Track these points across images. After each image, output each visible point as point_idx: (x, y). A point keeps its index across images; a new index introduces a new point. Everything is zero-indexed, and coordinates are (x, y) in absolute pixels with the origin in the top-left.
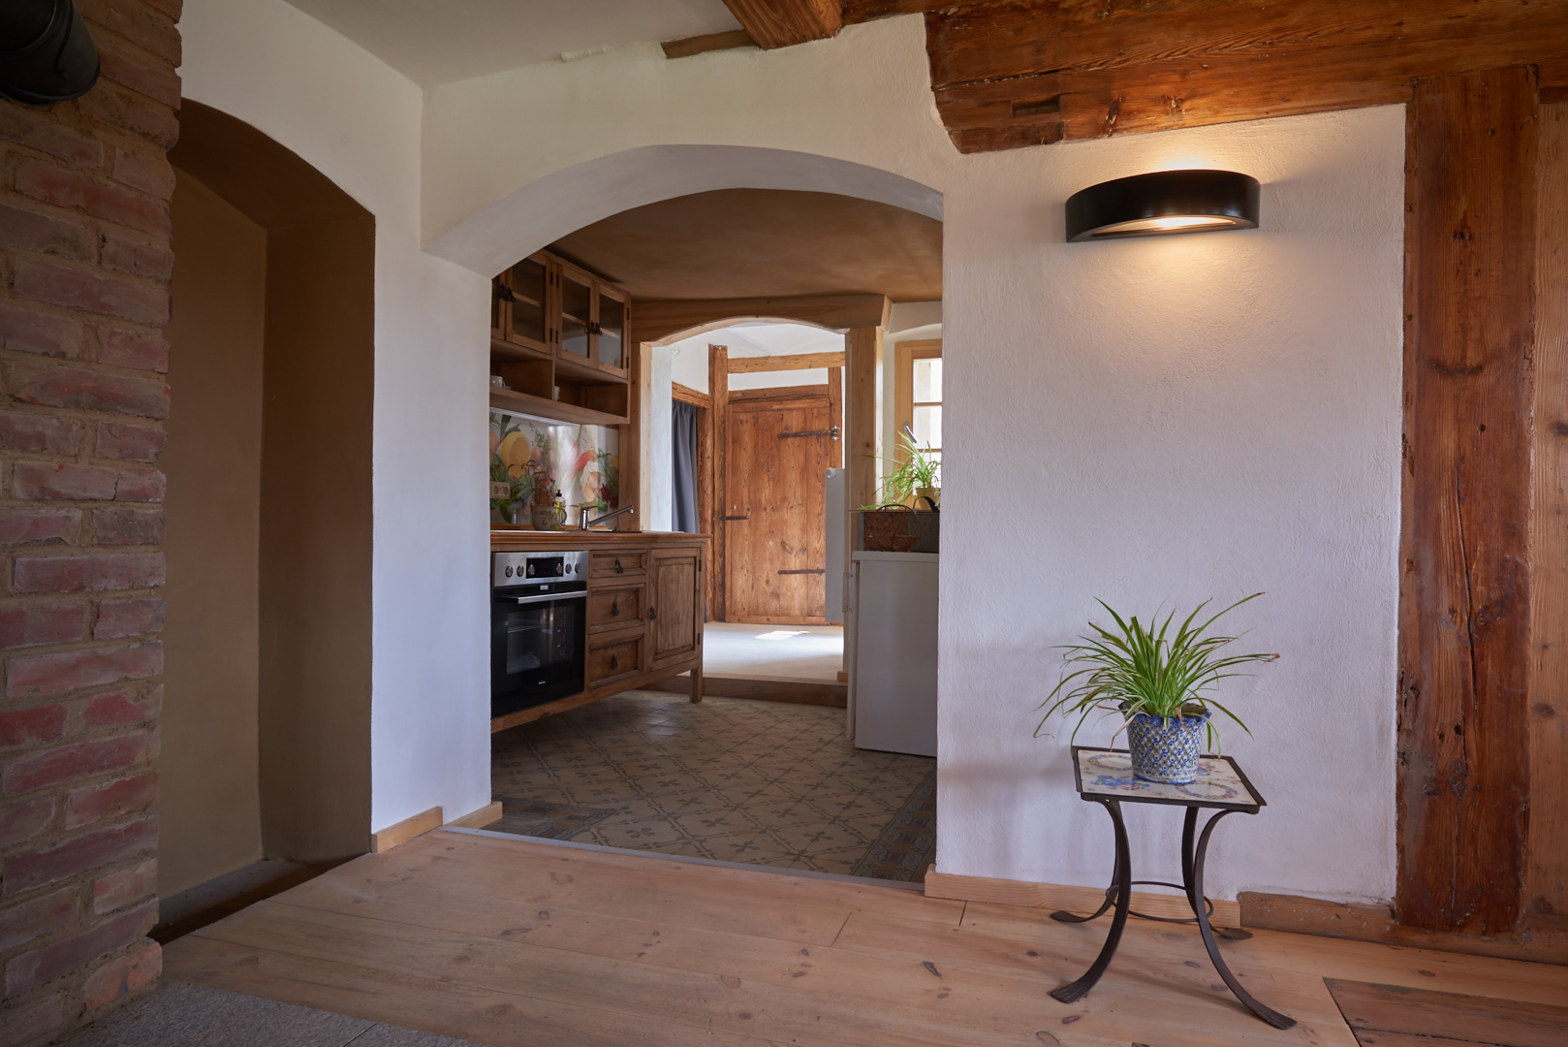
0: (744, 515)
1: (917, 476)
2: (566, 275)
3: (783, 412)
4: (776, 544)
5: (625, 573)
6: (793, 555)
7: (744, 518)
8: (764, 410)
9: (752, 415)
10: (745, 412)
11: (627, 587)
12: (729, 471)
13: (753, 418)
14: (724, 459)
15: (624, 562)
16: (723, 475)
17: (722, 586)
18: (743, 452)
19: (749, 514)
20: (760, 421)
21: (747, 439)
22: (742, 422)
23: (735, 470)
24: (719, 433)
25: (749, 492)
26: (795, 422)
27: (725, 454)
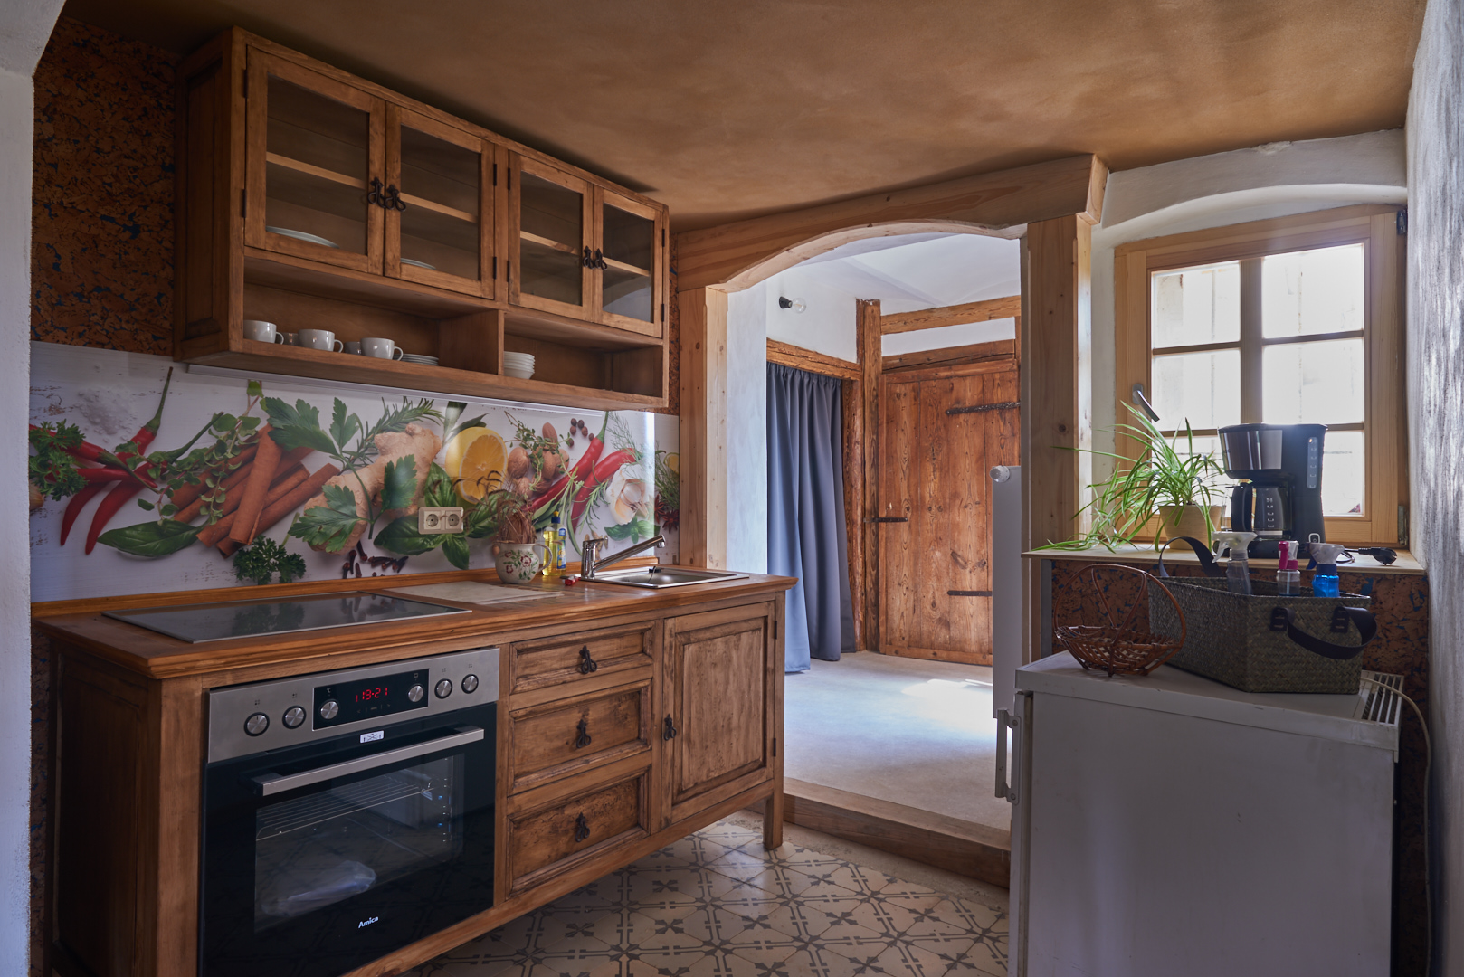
0: (903, 516)
1: (1162, 485)
2: (527, 170)
3: (952, 380)
4: (944, 554)
5: (600, 670)
6: (968, 570)
7: (903, 520)
8: (928, 379)
9: (912, 385)
10: (903, 383)
11: (607, 692)
12: (883, 459)
13: (914, 389)
14: (876, 443)
15: (597, 651)
16: (875, 465)
17: (875, 607)
18: (901, 435)
19: (909, 514)
20: (923, 394)
21: (906, 419)
22: (899, 396)
23: (891, 457)
24: (871, 412)
25: (909, 485)
26: (969, 393)
27: (877, 438)
